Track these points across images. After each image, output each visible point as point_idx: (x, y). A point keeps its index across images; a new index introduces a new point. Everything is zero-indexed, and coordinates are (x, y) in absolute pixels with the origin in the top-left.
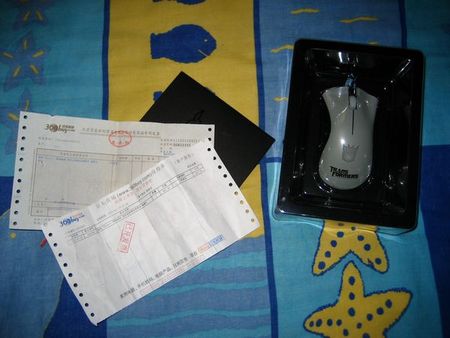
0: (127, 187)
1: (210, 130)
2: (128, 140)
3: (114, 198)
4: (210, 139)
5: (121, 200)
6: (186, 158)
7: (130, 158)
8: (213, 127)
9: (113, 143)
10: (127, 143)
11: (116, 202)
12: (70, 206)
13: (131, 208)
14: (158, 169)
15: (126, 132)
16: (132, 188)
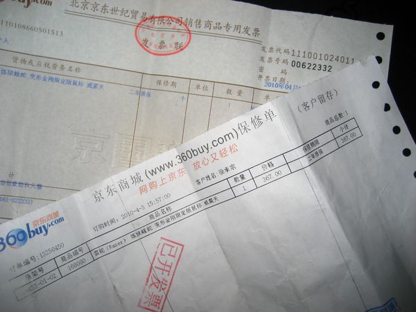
0: (172, 155)
1: (381, 36)
2: (183, 39)
3: (136, 179)
4: (379, 60)
5: (153, 185)
6: (322, 99)
7: (183, 86)
8: (388, 30)
9: (144, 45)
10: (180, 48)
11: (143, 190)
12: (30, 192)
13: (174, 207)
14: (257, 121)
15: (178, 21)
16: (183, 158)
